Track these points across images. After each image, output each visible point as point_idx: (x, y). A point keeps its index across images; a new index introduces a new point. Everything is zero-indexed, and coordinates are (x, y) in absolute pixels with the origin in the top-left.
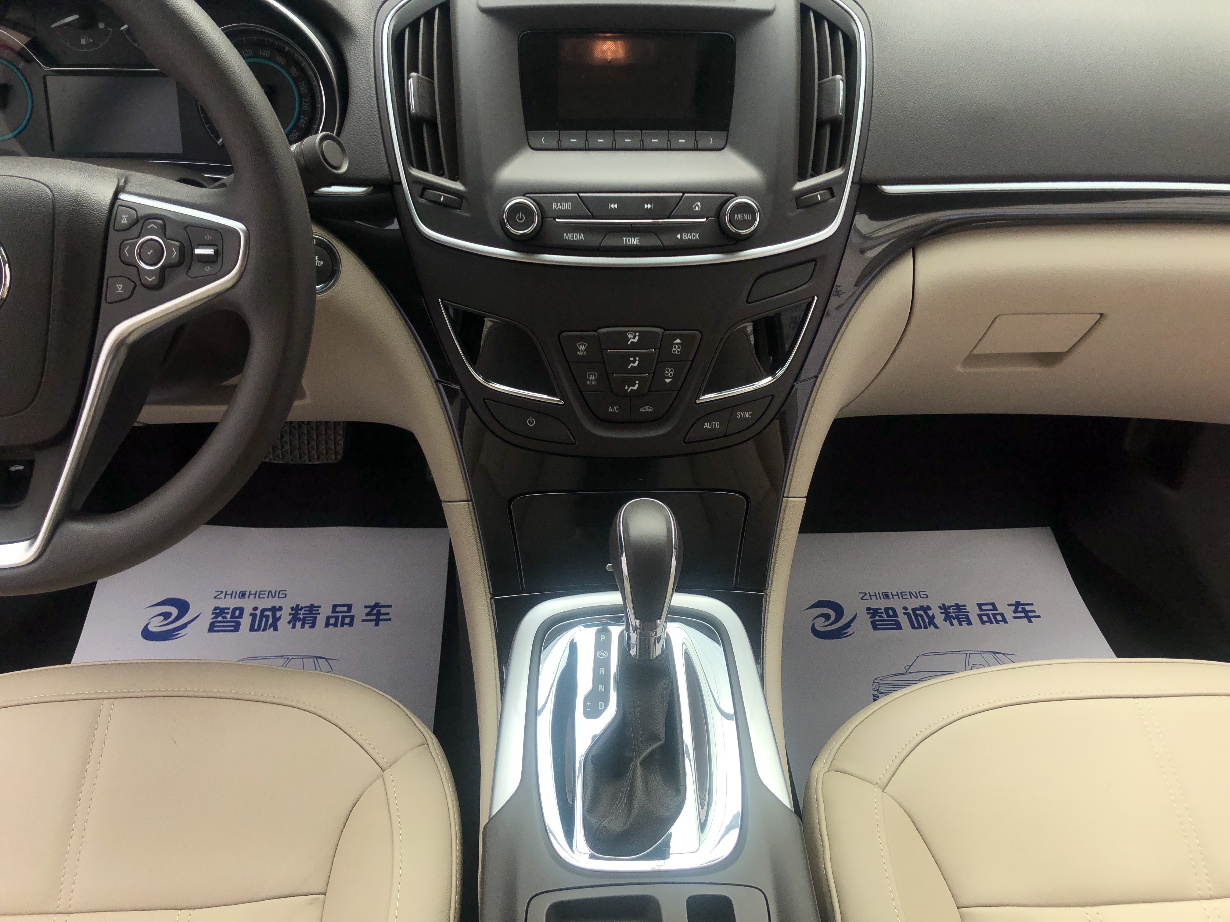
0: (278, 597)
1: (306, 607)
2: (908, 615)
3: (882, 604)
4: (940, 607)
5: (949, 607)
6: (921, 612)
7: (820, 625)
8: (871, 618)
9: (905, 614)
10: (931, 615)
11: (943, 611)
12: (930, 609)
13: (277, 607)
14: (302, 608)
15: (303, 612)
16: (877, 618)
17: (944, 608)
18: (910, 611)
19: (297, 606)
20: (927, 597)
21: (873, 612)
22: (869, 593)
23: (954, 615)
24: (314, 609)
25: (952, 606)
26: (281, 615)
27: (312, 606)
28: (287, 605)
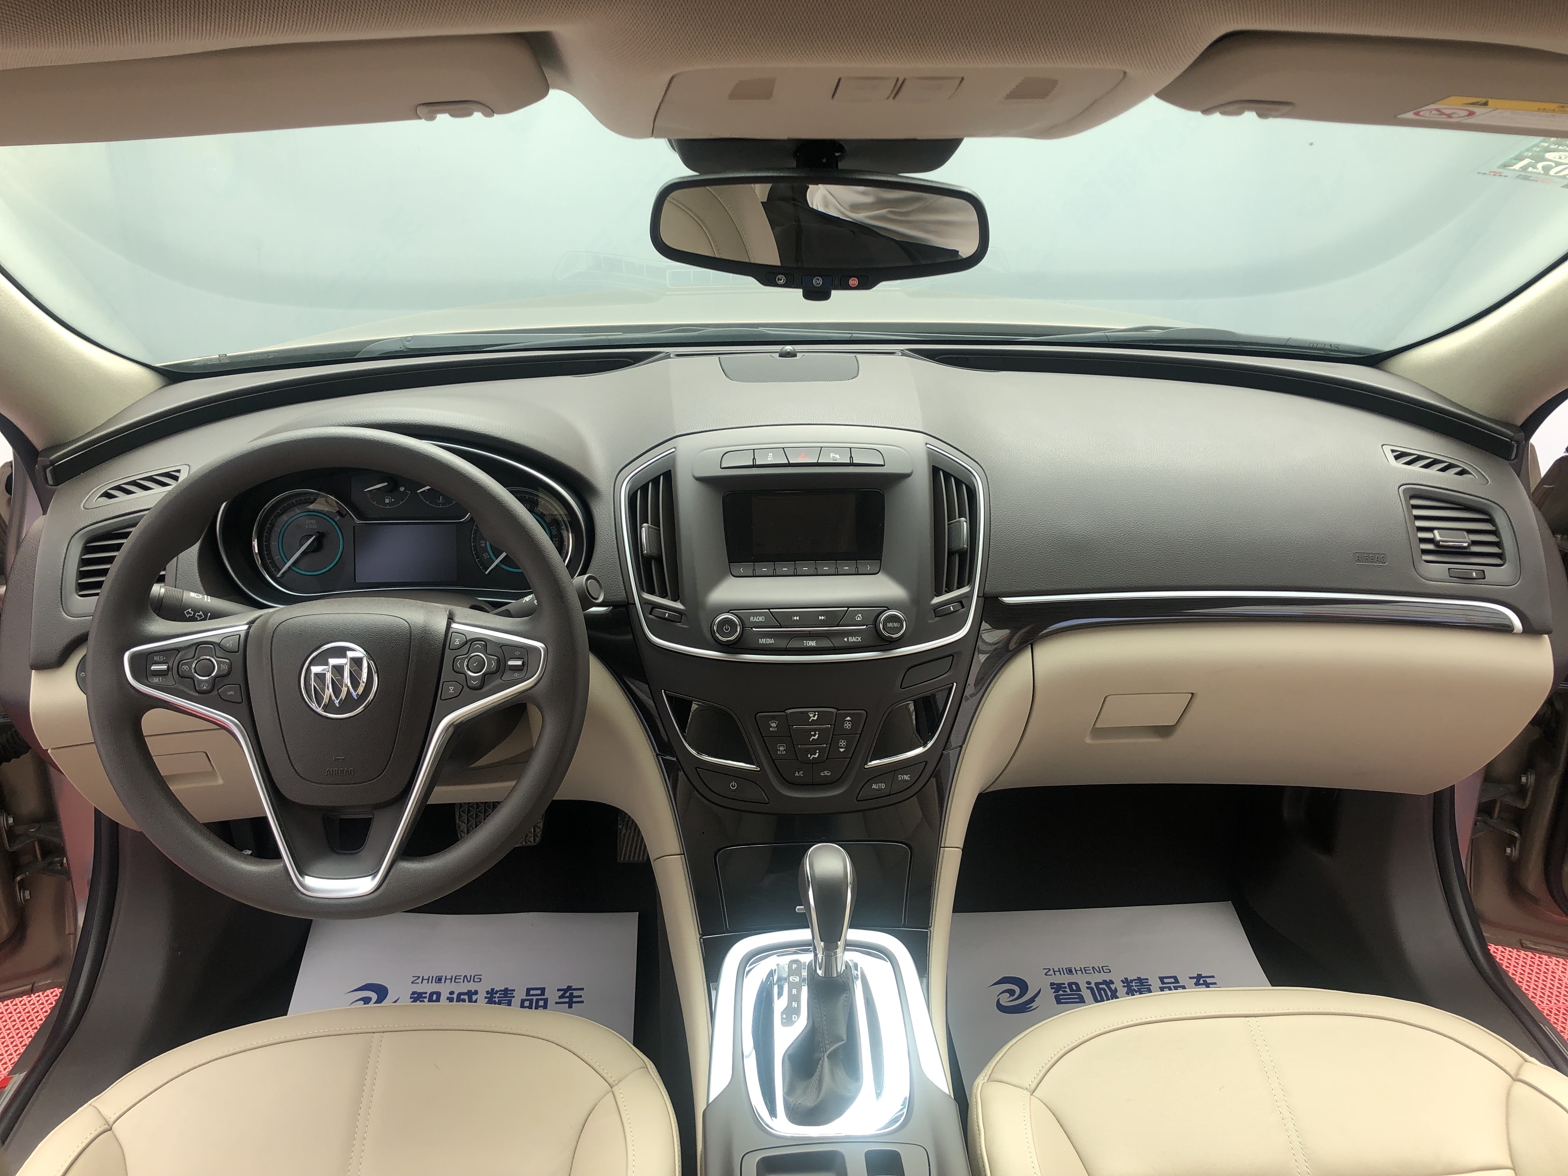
0: (474, 981)
1: (500, 991)
2: (1091, 989)
3: (1066, 979)
4: (1122, 981)
5: (1132, 981)
6: (1104, 986)
7: (1005, 1000)
8: (1054, 992)
9: (1088, 988)
10: (1113, 989)
11: (1126, 984)
12: (1113, 983)
13: (473, 991)
14: (497, 992)
15: (498, 995)
16: (1061, 992)
17: (1127, 982)
18: (1093, 985)
19: (493, 990)
20: (1110, 972)
21: (1057, 987)
22: (1053, 969)
23: (1136, 988)
24: (509, 992)
25: (1134, 980)
26: (477, 999)
27: (506, 990)
28: (482, 989)
